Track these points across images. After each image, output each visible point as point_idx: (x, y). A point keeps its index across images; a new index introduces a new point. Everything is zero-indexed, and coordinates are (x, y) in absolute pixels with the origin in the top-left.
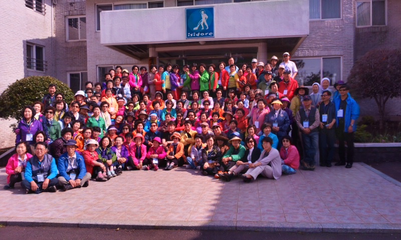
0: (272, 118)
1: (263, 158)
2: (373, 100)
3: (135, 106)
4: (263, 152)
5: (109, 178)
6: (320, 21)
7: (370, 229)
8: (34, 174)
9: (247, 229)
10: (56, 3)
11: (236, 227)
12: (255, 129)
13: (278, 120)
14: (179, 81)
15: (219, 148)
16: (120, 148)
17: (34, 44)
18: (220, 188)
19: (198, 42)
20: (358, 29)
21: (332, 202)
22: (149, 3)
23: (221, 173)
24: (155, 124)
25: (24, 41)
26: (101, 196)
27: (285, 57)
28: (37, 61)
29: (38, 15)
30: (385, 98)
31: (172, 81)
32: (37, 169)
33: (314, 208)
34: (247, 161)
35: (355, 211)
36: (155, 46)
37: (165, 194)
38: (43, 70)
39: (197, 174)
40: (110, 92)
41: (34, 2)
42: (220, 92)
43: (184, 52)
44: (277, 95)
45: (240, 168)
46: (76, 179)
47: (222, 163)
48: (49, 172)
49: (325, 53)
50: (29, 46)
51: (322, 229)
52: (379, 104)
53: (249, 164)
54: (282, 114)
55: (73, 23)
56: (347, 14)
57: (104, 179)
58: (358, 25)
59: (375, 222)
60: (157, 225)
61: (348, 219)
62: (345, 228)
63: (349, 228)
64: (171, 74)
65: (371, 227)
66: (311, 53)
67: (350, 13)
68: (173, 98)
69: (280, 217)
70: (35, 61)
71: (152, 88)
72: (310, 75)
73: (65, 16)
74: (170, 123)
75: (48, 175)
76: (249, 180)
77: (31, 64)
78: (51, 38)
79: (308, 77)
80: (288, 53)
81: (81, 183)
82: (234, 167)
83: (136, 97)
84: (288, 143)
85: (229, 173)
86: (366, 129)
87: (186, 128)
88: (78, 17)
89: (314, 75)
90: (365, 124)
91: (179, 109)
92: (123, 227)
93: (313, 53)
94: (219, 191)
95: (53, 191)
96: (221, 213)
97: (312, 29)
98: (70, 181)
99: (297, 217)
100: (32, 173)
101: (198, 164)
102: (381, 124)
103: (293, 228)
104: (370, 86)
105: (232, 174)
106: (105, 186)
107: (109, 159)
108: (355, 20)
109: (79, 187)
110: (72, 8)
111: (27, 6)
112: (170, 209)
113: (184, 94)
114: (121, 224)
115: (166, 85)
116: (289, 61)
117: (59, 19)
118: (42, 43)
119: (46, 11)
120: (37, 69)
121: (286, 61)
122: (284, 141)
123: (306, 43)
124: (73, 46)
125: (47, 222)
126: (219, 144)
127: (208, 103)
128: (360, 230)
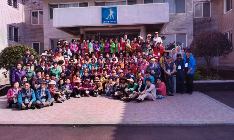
0: (151, 67)
1: (146, 90)
2: (204, 58)
3: (74, 61)
4: (146, 86)
5: (63, 101)
6: (174, 15)
7: (204, 124)
8: (23, 99)
9: (142, 125)
10: (25, 3)
11: (136, 124)
12: (142, 74)
13: (154, 68)
14: (98, 48)
15: (122, 84)
16: (68, 85)
17: (13, 26)
18: (125, 105)
19: (108, 26)
20: (196, 19)
21: (184, 111)
22: (79, 3)
23: (125, 98)
24: (86, 72)
25: (7, 25)
26: (61, 110)
27: (156, 35)
28: (15, 36)
29: (15, 9)
30: (210, 57)
31: (94, 48)
32: (25, 96)
33: (175, 114)
34: (138, 91)
35: (196, 115)
36: (84, 27)
37: (96, 109)
38: (18, 41)
39: (111, 99)
40: (60, 54)
41: (12, 2)
42: (122, 54)
43: (100, 31)
44: (153, 56)
45: (135, 95)
46: (46, 101)
47: (124, 92)
48: (31, 98)
49: (178, 32)
50: (10, 27)
51: (180, 124)
52: (207, 60)
53: (139, 93)
54: (156, 65)
55: (35, 14)
56: (189, 11)
57: (61, 101)
58: (195, 16)
59: (206, 120)
60: (95, 124)
61: (193, 119)
62: (192, 123)
63: (194, 123)
64: (93, 44)
65: (205, 123)
66: (170, 32)
67: (191, 10)
68: (95, 57)
69: (158, 119)
70: (13, 36)
71: (83, 51)
72: (168, 44)
73: (30, 10)
74: (95, 71)
75: (31, 100)
76: (140, 101)
77: (11, 38)
78: (23, 23)
79: (168, 45)
80: (157, 33)
81: (49, 104)
82: (132, 94)
83: (75, 56)
84: (160, 81)
85: (129, 97)
86: (200, 73)
87: (104, 74)
88: (38, 11)
89: (171, 44)
90: (199, 71)
91: (99, 63)
92: (77, 126)
93: (171, 32)
94: (125, 106)
95: (34, 108)
96: (127, 118)
97: (170, 19)
98: (43, 103)
99: (167, 119)
100: (22, 98)
101: (111, 93)
102: (208, 71)
103: (165, 124)
104: (202, 51)
105: (131, 98)
106: (62, 105)
107: (63, 91)
108: (193, 14)
109: (48, 106)
110: (35, 6)
111: (8, 4)
112: (100, 116)
113: (101, 55)
114: (75, 124)
115: (91, 50)
116: (158, 37)
117: (27, 12)
118: (17, 26)
119: (19, 8)
120: (15, 41)
121: (157, 37)
122: (158, 80)
123: (167, 27)
124: (35, 27)
125: (36, 124)
126: (122, 82)
127: (115, 60)
128: (199, 124)
